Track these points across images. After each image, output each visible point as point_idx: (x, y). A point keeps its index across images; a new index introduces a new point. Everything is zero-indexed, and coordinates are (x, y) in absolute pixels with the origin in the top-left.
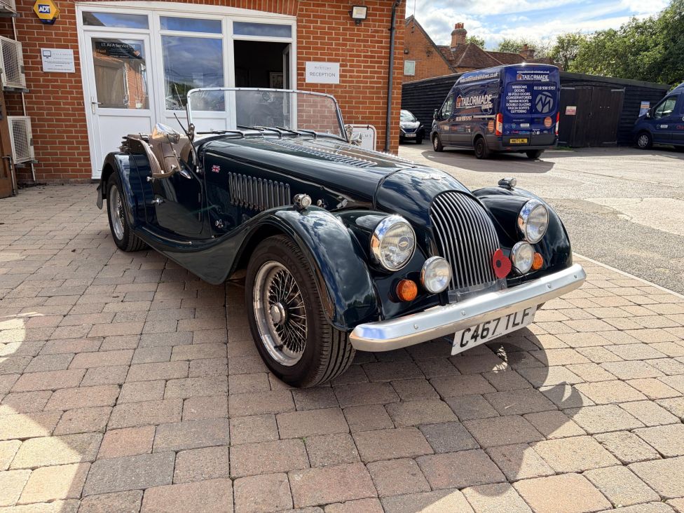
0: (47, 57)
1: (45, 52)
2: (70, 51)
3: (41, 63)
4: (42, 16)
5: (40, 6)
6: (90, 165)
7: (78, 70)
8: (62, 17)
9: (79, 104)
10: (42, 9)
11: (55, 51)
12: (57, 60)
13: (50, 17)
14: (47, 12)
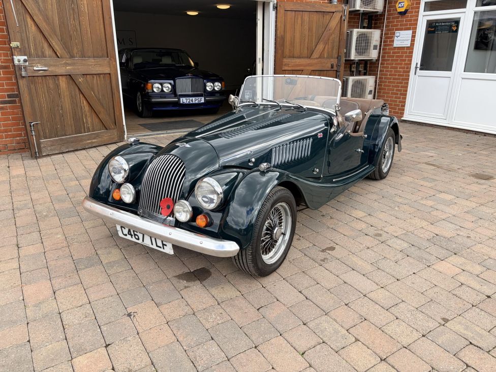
0: (397, 37)
1: (397, 33)
2: (410, 32)
3: (393, 41)
4: (399, 10)
5: (400, 3)
6: (404, 110)
7: (412, 44)
8: (412, 8)
9: (407, 68)
10: (400, 6)
11: (402, 32)
12: (402, 39)
13: (403, 10)
14: (402, 7)
